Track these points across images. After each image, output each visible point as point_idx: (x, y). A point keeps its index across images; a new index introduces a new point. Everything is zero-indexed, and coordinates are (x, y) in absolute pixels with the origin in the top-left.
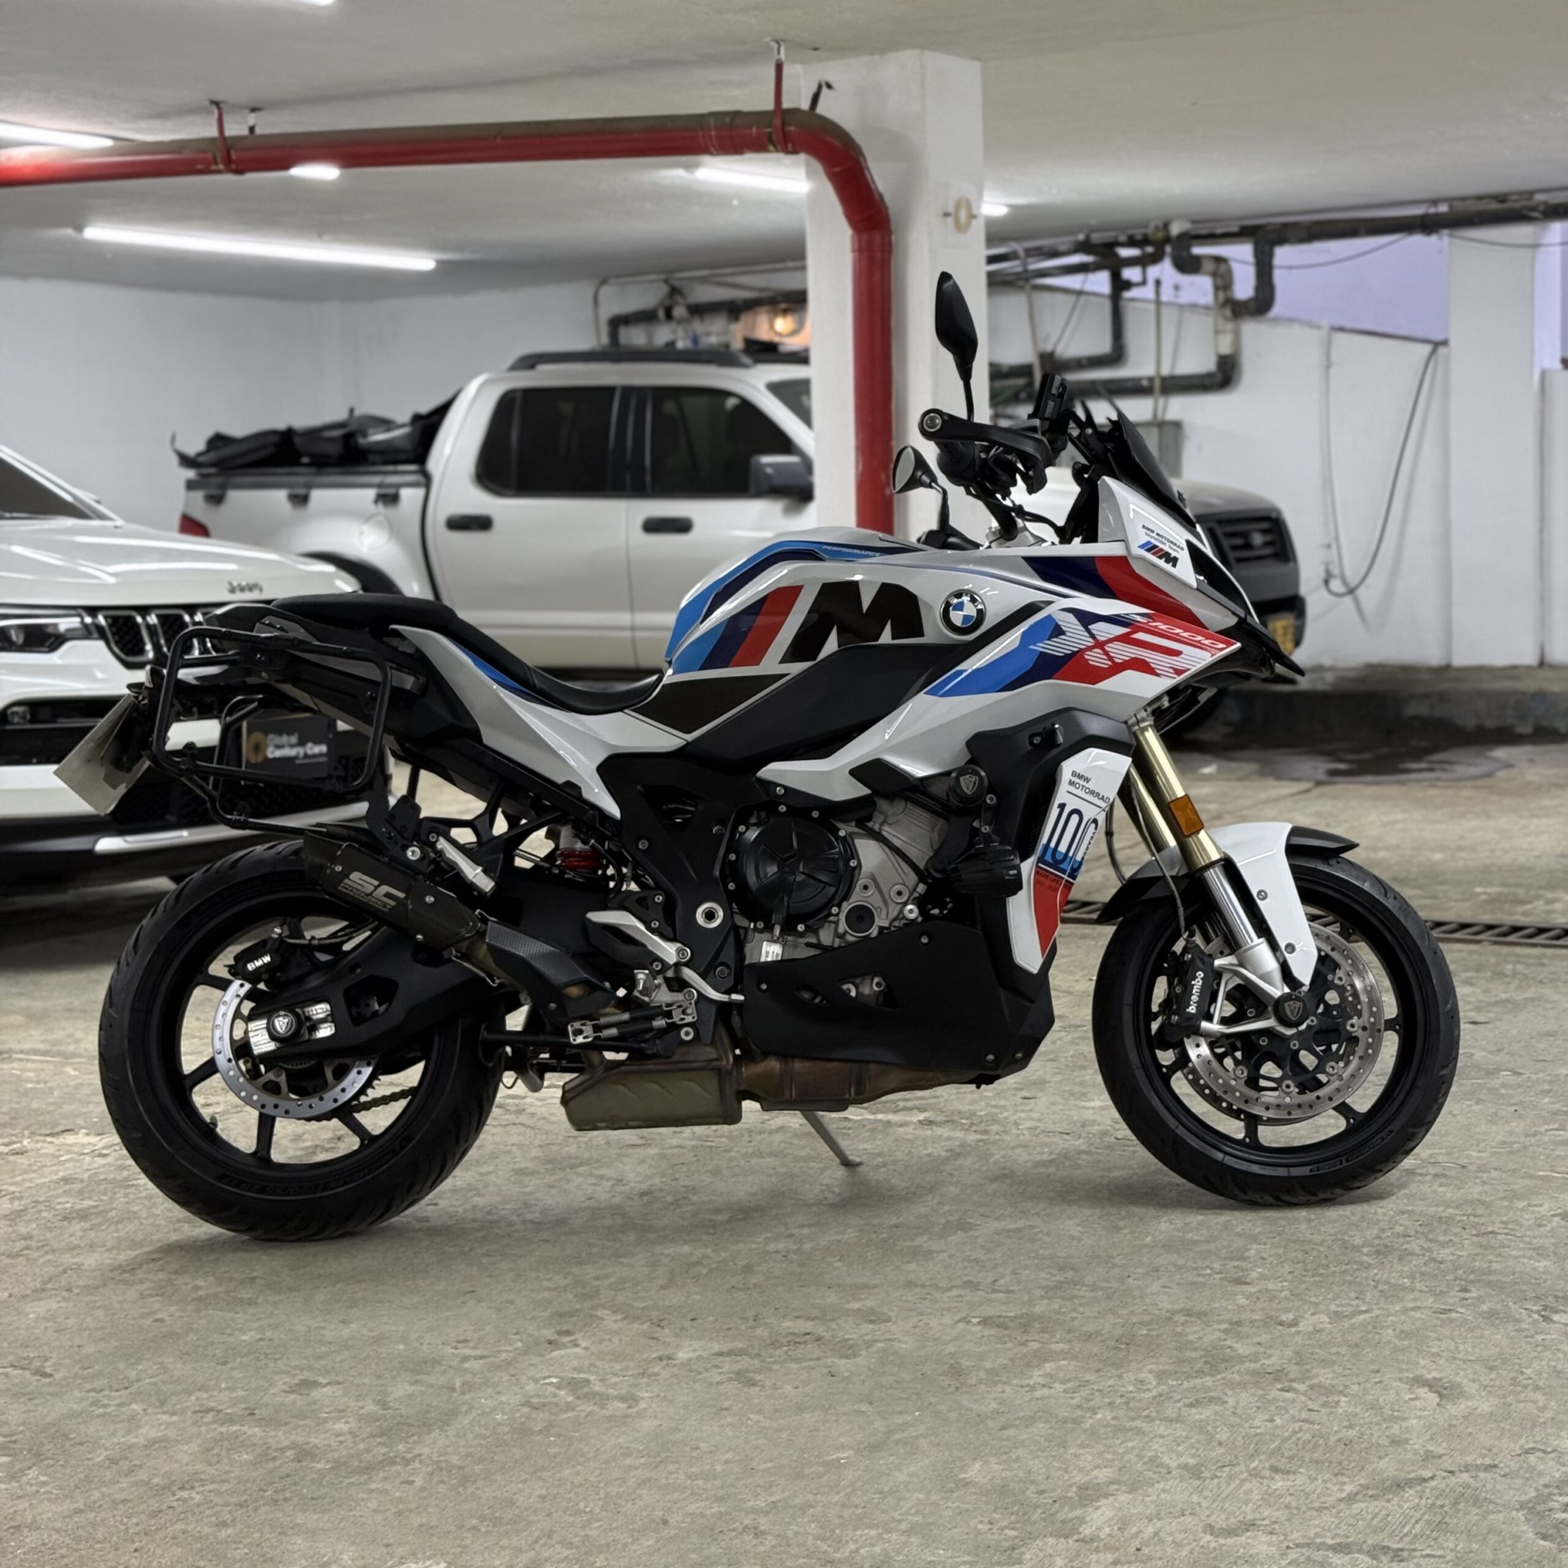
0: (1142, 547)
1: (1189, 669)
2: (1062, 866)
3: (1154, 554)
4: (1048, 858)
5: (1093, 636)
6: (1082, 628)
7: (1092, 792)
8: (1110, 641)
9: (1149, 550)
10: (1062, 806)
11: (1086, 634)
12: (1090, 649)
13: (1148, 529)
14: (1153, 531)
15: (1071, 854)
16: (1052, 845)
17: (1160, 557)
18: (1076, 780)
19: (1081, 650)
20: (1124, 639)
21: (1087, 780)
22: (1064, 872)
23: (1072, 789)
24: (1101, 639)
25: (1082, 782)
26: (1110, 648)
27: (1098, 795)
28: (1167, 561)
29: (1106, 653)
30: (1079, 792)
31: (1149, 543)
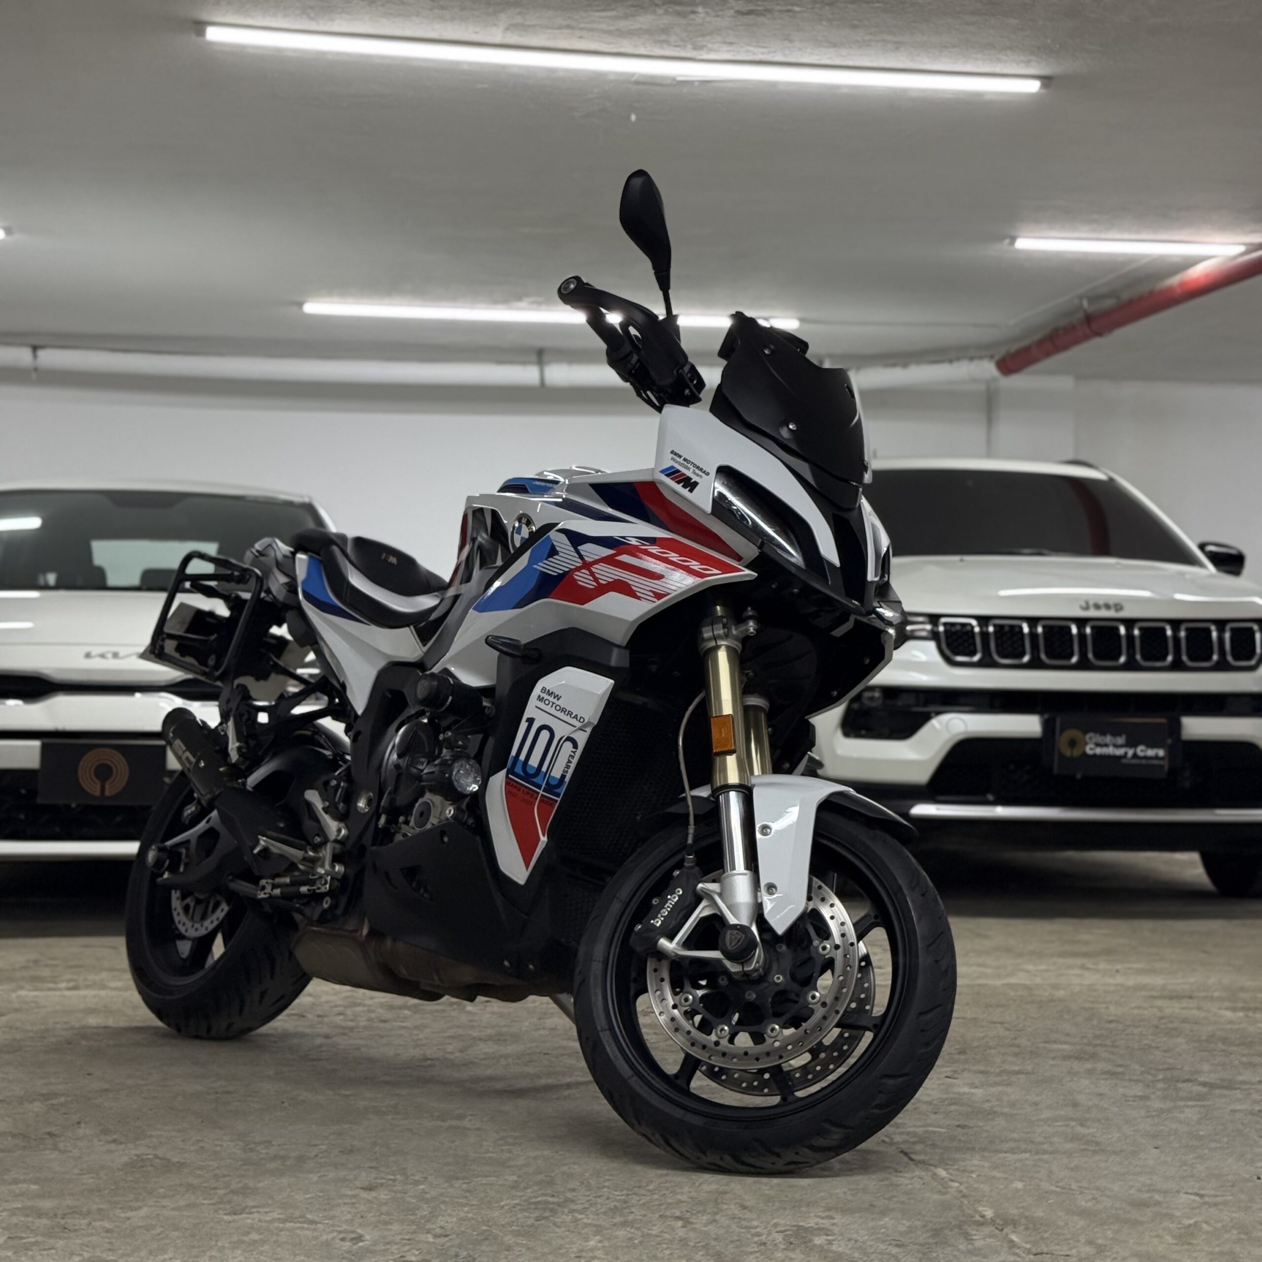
0: (662, 472)
3: (672, 479)
6: (572, 549)
7: (563, 710)
9: (668, 475)
11: (576, 555)
17: (678, 482)
20: (608, 560)
21: (558, 697)
22: (539, 787)
23: (541, 705)
26: (596, 569)
27: (570, 713)
28: (684, 487)
31: (672, 467)
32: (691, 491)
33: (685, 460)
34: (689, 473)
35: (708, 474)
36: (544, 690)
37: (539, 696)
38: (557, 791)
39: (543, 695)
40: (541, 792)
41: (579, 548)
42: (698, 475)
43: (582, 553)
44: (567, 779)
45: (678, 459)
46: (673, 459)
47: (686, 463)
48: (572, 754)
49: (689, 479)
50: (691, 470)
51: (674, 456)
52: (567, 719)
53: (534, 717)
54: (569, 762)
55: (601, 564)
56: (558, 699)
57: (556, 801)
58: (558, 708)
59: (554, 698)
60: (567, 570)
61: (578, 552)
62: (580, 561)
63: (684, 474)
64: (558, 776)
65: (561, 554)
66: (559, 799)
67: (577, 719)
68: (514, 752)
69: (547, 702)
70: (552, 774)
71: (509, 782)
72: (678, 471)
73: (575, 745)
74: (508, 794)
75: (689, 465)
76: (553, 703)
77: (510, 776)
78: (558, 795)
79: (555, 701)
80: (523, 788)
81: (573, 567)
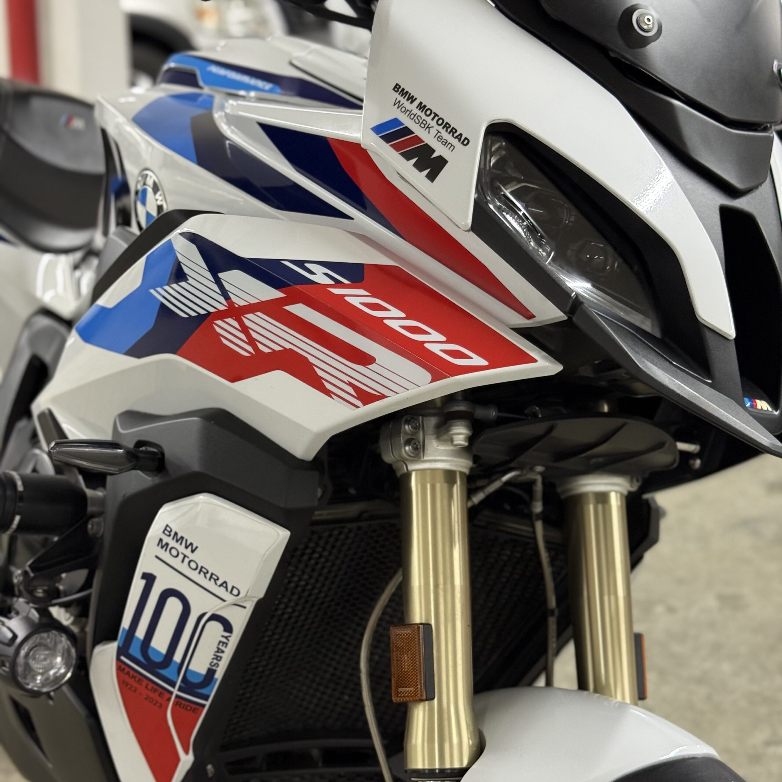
0: (377, 129)
1: (383, 397)
2: (163, 672)
3: (396, 147)
4: (135, 650)
5: (225, 293)
6: (209, 275)
7: (202, 570)
8: (252, 308)
9: (387, 139)
10: (150, 579)
11: (215, 287)
12: (221, 315)
13: (404, 93)
14: (412, 99)
15: (178, 657)
16: (141, 633)
17: (407, 156)
18: (172, 543)
19: (209, 313)
24: (239, 302)
25: (181, 548)
26: (250, 319)
27: (213, 578)
28: (419, 167)
29: (245, 329)
30: (176, 563)
31: (396, 122)
32: (432, 177)
33: (421, 107)
34: (428, 138)
35: (466, 142)
36: (167, 530)
37: (161, 540)
38: (204, 691)
39: (166, 539)
40: (175, 692)
41: (220, 275)
42: (445, 143)
43: (227, 286)
44: (219, 675)
45: (407, 104)
46: (397, 103)
47: (423, 115)
48: (224, 640)
49: (430, 150)
50: (433, 131)
51: (400, 98)
52: (210, 585)
53: (155, 573)
54: (219, 650)
55: (259, 314)
56: (193, 551)
57: (203, 706)
58: (193, 565)
59: (187, 547)
60: (202, 312)
61: (218, 282)
62: (222, 299)
63: (418, 139)
64: (203, 671)
65: (191, 281)
66: (208, 704)
67: (226, 588)
68: (126, 623)
69: (174, 552)
70: (191, 667)
71: (121, 668)
72: (407, 131)
73: (228, 627)
74: (123, 685)
75: (429, 119)
76: (185, 556)
77: (123, 658)
78: (206, 698)
79: (188, 552)
80: (145, 682)
81: (212, 310)
